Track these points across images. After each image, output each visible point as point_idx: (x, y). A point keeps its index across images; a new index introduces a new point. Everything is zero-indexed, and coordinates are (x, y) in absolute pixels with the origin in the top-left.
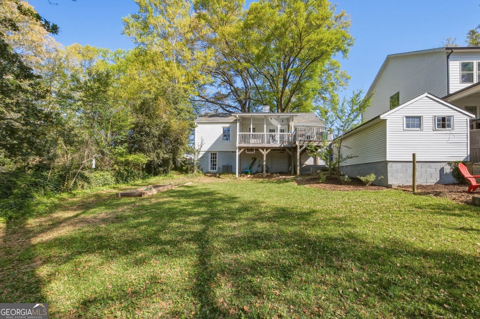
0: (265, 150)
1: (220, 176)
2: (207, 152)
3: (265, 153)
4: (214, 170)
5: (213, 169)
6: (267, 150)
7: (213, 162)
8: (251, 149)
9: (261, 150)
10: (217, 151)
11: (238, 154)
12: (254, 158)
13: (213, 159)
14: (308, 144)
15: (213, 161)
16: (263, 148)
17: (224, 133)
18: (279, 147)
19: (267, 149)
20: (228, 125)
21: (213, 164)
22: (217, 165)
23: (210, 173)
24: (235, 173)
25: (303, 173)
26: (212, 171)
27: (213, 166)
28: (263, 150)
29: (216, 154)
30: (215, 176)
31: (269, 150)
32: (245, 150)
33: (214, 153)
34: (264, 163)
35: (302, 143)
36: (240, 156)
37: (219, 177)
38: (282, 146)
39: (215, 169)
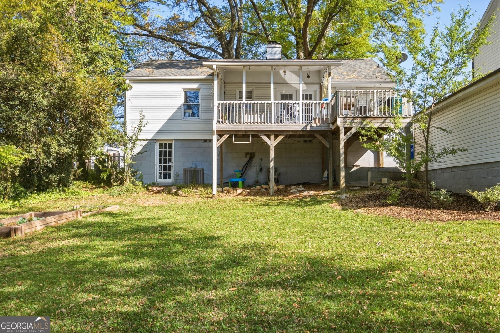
0: (272, 137)
1: (180, 192)
2: (152, 142)
3: (272, 143)
4: (168, 180)
5: (165, 178)
6: (276, 137)
7: (165, 163)
8: (243, 135)
9: (264, 137)
10: (172, 140)
11: (216, 145)
12: (251, 154)
13: (165, 155)
14: (362, 123)
15: (165, 159)
16: (268, 133)
17: (186, 101)
18: (302, 131)
19: (277, 133)
20: (195, 86)
21: (165, 167)
22: (173, 169)
23: (158, 185)
24: (210, 186)
25: (352, 184)
26: (162, 180)
27: (165, 170)
28: (269, 137)
29: (170, 145)
30: (169, 192)
31: (281, 138)
32: (231, 137)
33: (166, 144)
34: (272, 164)
35: (349, 121)
36: (221, 148)
37: (176, 194)
38: (309, 128)
39: (169, 177)
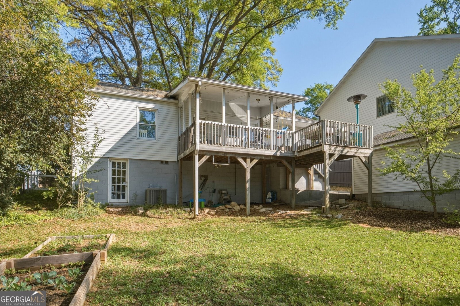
0: (248, 160)
1: (148, 213)
2: (103, 159)
3: (248, 165)
4: (121, 201)
5: (118, 198)
6: (251, 161)
7: (119, 182)
8: (221, 157)
9: (241, 160)
10: (127, 160)
12: (204, 176)
13: (119, 174)
14: (342, 151)
15: (119, 179)
16: (245, 156)
17: (142, 119)
18: (273, 156)
19: (252, 157)
20: (151, 106)
21: (119, 187)
22: (127, 190)
23: (112, 206)
26: (116, 201)
27: (118, 189)
28: (245, 160)
29: (124, 165)
31: (255, 161)
32: (211, 158)
33: (119, 164)
35: (333, 148)
37: (143, 215)
38: (278, 154)
39: (124, 198)
